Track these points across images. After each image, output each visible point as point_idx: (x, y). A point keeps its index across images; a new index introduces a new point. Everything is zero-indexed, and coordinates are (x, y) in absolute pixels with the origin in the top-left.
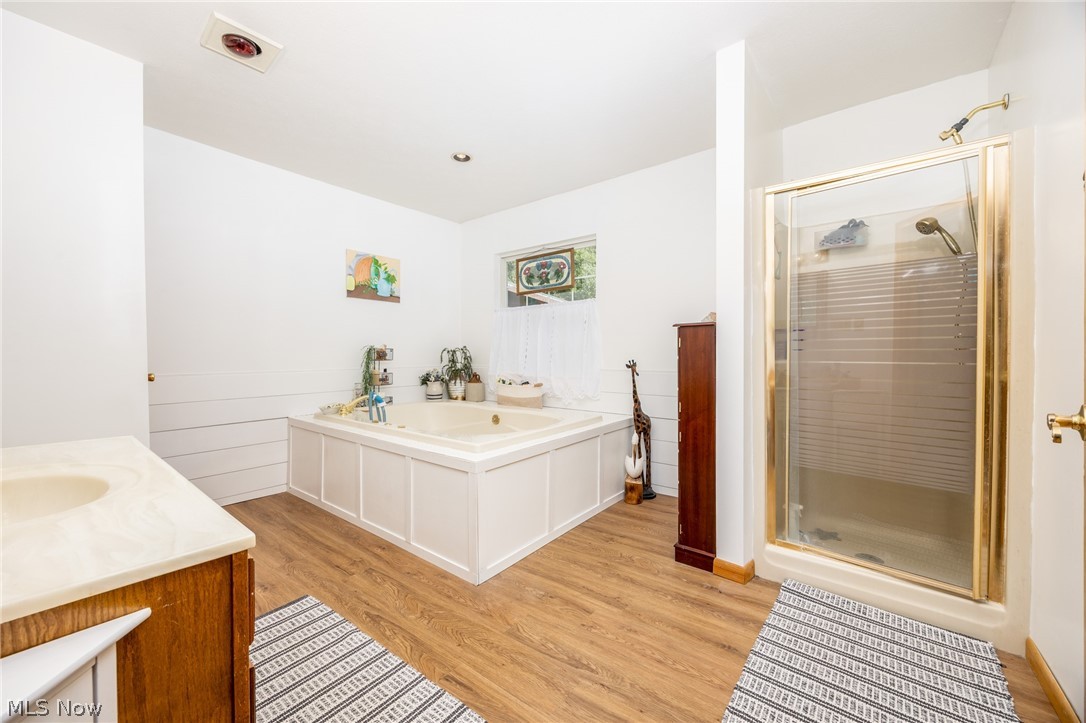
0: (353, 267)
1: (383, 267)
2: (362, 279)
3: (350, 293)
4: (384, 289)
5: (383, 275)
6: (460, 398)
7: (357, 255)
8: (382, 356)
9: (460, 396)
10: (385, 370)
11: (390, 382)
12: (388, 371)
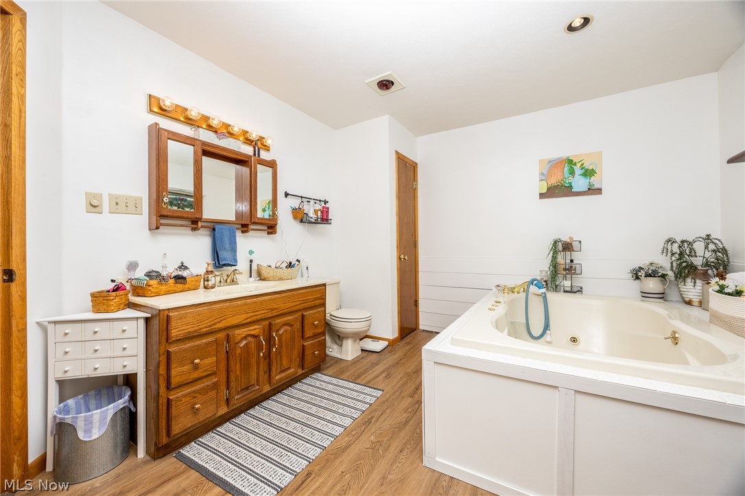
0: (545, 173)
1: (579, 165)
2: (553, 181)
3: (542, 196)
4: (580, 183)
5: (578, 171)
6: (696, 303)
7: (550, 162)
8: (568, 247)
9: (696, 300)
10: (572, 261)
11: (578, 272)
12: (575, 262)
